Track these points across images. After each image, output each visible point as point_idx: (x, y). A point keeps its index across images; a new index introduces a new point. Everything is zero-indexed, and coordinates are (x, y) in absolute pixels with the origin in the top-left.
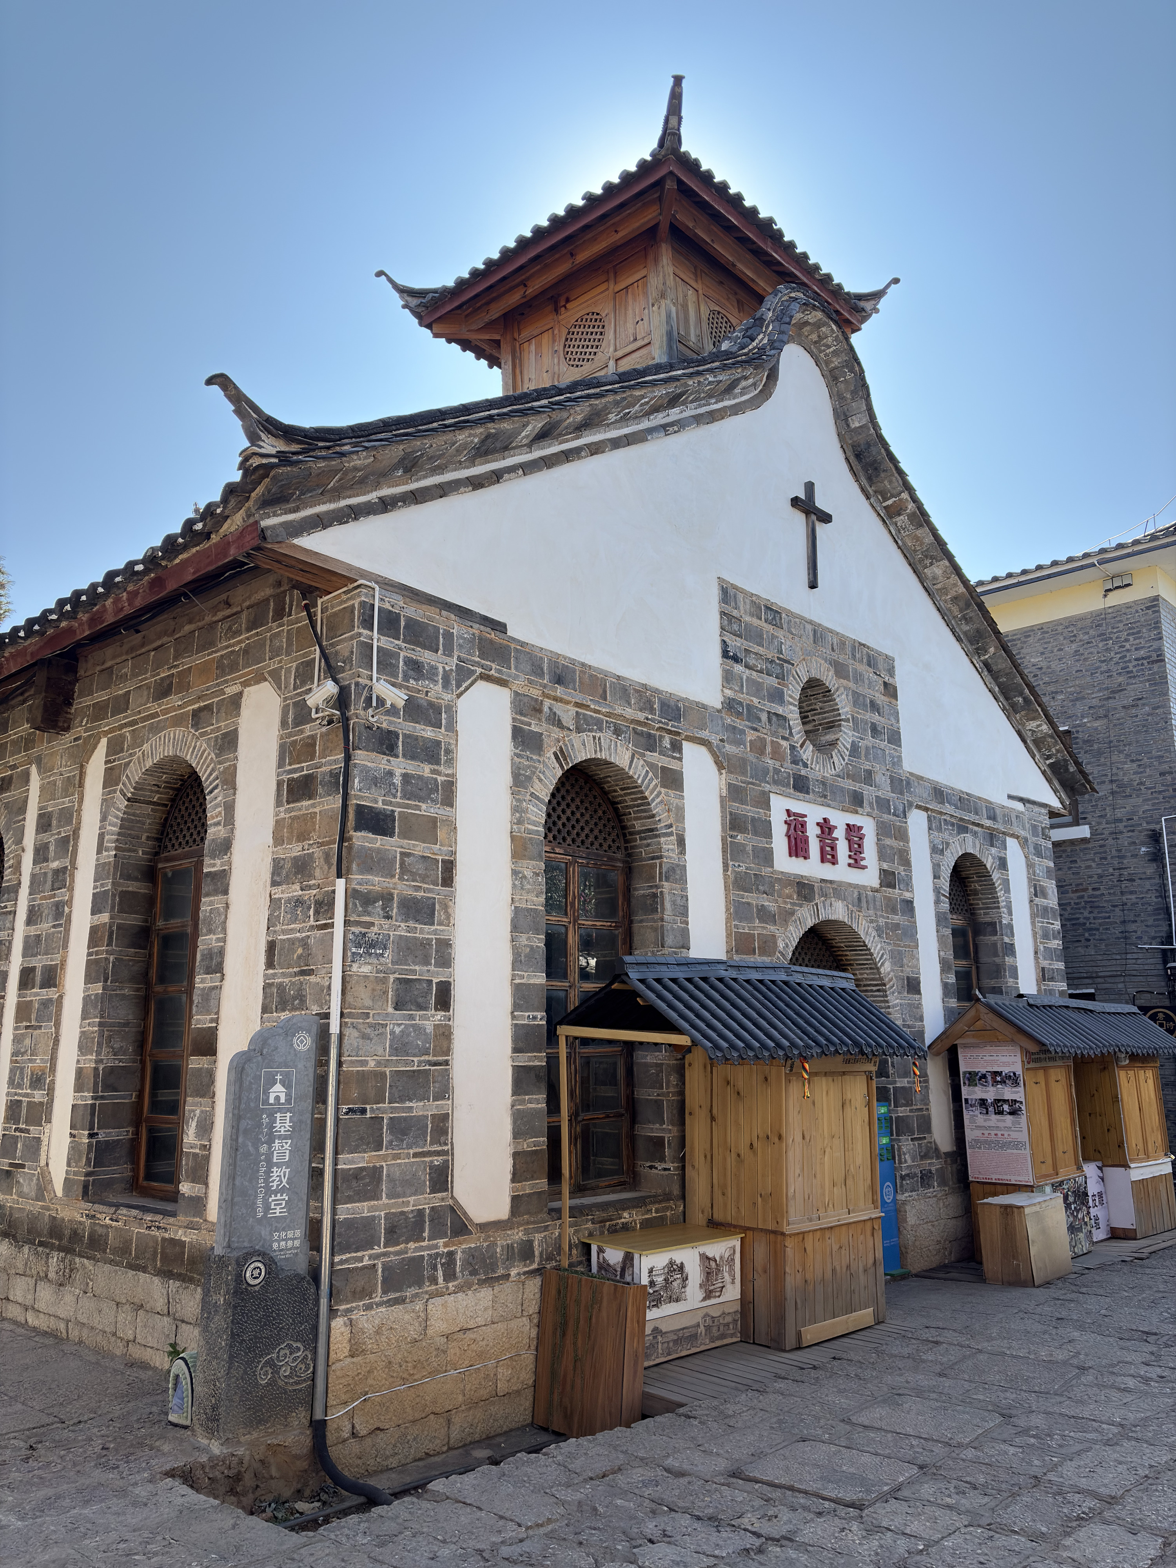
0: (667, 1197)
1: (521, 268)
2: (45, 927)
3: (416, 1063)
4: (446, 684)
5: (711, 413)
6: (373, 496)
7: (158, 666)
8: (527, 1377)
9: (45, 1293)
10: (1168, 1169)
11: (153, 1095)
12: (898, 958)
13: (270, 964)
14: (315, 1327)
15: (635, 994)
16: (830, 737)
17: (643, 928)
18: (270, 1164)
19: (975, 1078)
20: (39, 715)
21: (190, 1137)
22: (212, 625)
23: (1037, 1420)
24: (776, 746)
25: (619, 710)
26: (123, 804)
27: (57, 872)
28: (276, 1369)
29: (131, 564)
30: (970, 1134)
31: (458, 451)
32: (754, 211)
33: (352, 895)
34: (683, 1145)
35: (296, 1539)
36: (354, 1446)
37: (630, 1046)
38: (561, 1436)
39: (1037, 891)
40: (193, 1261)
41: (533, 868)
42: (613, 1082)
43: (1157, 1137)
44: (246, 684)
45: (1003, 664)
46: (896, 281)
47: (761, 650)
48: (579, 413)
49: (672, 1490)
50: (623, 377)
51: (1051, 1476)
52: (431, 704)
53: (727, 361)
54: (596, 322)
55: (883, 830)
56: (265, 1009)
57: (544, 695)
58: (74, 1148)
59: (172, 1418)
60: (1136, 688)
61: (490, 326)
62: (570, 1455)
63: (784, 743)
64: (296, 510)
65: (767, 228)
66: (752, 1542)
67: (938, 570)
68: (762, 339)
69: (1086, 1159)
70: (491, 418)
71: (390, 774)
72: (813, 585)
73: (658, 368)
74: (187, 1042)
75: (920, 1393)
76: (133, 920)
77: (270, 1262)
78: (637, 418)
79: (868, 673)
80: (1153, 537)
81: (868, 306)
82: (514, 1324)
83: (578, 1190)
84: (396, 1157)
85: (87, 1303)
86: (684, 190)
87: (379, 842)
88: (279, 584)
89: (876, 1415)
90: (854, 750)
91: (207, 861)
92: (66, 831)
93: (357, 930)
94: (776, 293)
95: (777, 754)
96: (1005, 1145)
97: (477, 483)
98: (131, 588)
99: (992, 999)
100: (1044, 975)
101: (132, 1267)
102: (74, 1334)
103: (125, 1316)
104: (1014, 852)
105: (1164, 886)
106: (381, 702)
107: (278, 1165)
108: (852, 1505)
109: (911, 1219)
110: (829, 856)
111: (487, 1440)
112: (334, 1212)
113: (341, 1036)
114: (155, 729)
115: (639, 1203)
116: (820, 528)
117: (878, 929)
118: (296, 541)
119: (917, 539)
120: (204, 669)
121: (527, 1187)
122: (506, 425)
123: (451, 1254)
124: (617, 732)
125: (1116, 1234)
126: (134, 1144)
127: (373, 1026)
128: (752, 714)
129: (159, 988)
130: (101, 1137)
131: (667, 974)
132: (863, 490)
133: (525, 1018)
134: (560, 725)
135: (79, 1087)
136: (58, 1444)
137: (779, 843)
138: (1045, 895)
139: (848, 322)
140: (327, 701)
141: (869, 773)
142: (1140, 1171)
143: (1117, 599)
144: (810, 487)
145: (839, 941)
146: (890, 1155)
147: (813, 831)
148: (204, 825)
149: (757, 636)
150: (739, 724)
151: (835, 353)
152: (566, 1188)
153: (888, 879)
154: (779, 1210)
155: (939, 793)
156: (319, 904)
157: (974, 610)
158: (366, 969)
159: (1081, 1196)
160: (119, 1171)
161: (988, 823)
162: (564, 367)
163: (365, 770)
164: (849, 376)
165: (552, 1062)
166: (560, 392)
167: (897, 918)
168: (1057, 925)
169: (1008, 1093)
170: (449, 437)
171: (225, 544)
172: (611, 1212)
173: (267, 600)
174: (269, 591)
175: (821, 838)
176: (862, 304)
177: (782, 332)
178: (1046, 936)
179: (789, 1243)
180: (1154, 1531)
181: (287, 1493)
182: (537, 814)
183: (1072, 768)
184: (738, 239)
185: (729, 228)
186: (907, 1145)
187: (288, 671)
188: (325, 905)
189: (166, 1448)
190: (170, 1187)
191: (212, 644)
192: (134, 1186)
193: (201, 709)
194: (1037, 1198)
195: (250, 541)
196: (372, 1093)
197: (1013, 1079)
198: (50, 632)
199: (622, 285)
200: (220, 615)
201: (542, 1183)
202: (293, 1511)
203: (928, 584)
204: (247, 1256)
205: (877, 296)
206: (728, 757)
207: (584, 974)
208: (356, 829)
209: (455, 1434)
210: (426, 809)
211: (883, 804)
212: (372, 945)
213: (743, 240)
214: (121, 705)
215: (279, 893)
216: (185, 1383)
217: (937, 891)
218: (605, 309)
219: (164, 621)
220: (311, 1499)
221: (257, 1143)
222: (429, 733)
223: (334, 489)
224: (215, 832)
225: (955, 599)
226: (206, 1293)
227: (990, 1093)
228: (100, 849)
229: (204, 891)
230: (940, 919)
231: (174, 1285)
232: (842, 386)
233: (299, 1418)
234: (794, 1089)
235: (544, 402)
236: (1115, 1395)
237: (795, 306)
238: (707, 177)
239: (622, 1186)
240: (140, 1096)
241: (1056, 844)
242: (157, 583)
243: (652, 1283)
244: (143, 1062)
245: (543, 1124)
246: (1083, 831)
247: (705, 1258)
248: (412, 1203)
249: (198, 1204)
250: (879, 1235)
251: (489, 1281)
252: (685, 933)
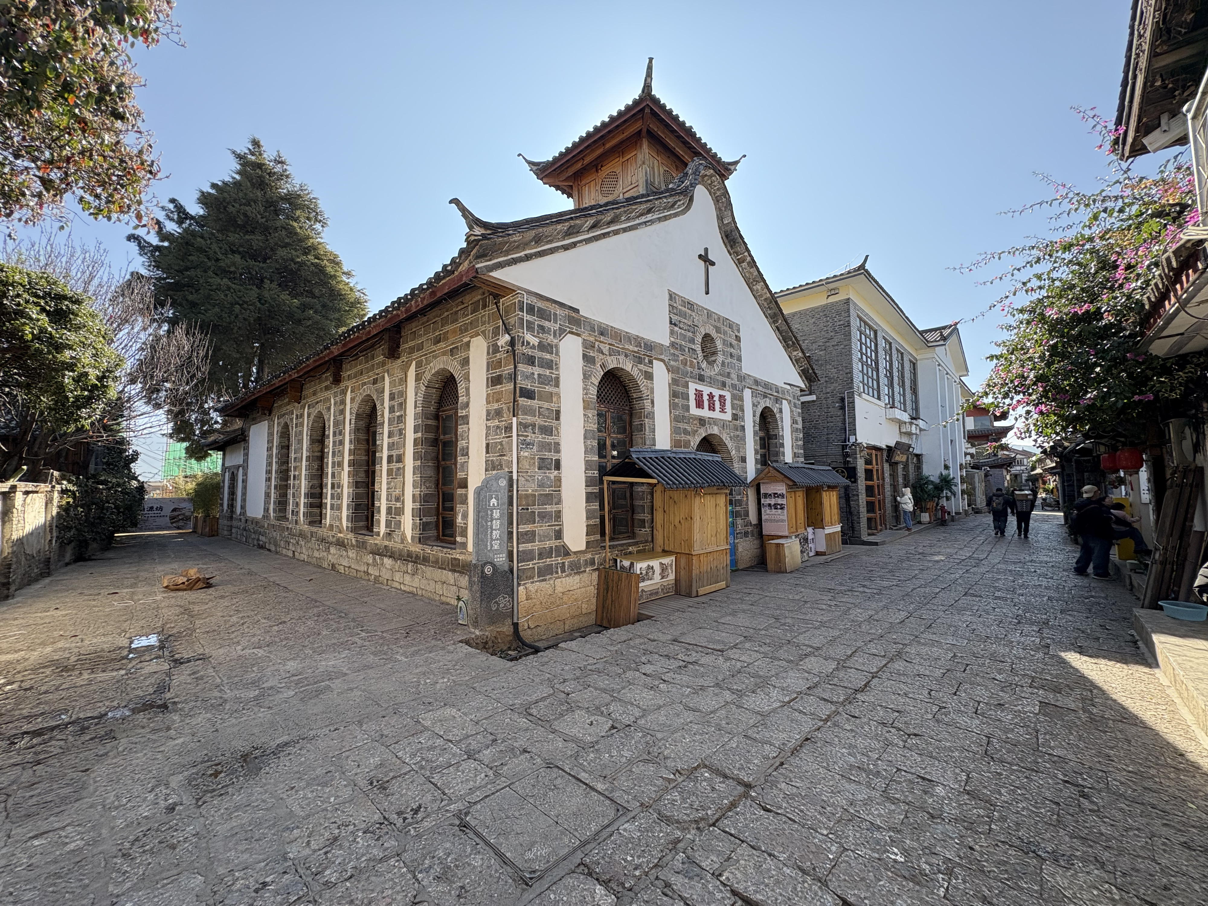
0: (646, 542)
1: (581, 151)
2: (396, 439)
3: (547, 491)
4: (555, 336)
5: (665, 216)
6: (522, 254)
7: (435, 330)
8: (594, 607)
9: (407, 578)
10: (839, 529)
11: (443, 504)
12: (738, 449)
13: (487, 452)
14: (513, 590)
15: (635, 463)
16: (713, 358)
17: (637, 438)
18: (492, 530)
19: (766, 496)
20: (386, 351)
21: (459, 520)
22: (456, 313)
23: (789, 620)
24: (691, 362)
25: (627, 347)
26: (423, 388)
27: (398, 417)
28: (499, 605)
29: (421, 285)
30: (764, 517)
31: (558, 233)
32: (683, 123)
33: (519, 424)
34: (652, 522)
35: (510, 664)
36: (529, 632)
37: (632, 484)
38: (607, 628)
39: (794, 422)
40: (463, 566)
41: (592, 413)
42: (625, 498)
43: (836, 517)
44: (471, 337)
45: (784, 327)
46: (745, 156)
47: (686, 321)
48: (608, 217)
49: (651, 647)
50: (628, 200)
51: (794, 640)
52: (549, 344)
53: (672, 192)
54: (614, 176)
55: (734, 397)
56: (486, 470)
57: (596, 340)
58: (414, 524)
59: (460, 622)
60: (839, 337)
61: (567, 179)
62: (611, 634)
63: (695, 361)
64: (490, 260)
65: (689, 132)
66: (681, 663)
67: (759, 286)
68: (687, 183)
69: (808, 526)
70: (571, 218)
71: (533, 374)
72: (707, 293)
73: (643, 196)
74: (456, 483)
75: (744, 611)
76: (431, 436)
77: (494, 566)
78: (634, 219)
79: (729, 331)
80: (849, 272)
81: (732, 168)
82: (588, 588)
83: (612, 539)
84: (541, 526)
85: (424, 582)
86: (654, 113)
87: (529, 402)
88: (484, 294)
89: (728, 619)
90: (723, 363)
91: (459, 411)
92: (401, 400)
93: (522, 438)
94: (693, 161)
95: (692, 366)
96: (778, 521)
97: (566, 248)
98: (422, 296)
99: (775, 465)
100: (795, 455)
101: (439, 568)
102: (420, 593)
103: (439, 586)
104: (785, 405)
105: (845, 419)
106: (528, 343)
107: (495, 530)
108: (719, 651)
109: (740, 550)
110: (712, 408)
111: (579, 630)
112: (518, 547)
113: (518, 480)
114: (435, 357)
115: (636, 544)
116: (710, 267)
117: (730, 437)
118: (491, 274)
119: (750, 273)
120: (454, 331)
121: (592, 538)
122: (578, 222)
123: (563, 563)
124: (626, 356)
125: (818, 554)
126: (437, 522)
127: (530, 476)
128: (682, 348)
129: (443, 463)
130: (424, 520)
131: (647, 455)
132: (729, 252)
133: (590, 473)
134: (603, 354)
135: (414, 501)
136: (417, 632)
137: (692, 403)
138: (797, 423)
139: (723, 175)
140: (506, 343)
141: (729, 373)
142: (829, 530)
143: (832, 299)
144: (706, 250)
145: (715, 442)
146: (733, 525)
147: (706, 398)
148: (457, 397)
149: (684, 315)
150: (676, 352)
151: (718, 189)
152: (607, 538)
153: (735, 417)
154: (691, 546)
155: (757, 382)
156: (506, 428)
157: (773, 305)
158: (526, 454)
159: (806, 540)
160: (433, 533)
161: (776, 394)
162: (600, 197)
163: (523, 372)
164: (724, 200)
165: (602, 490)
166: (601, 206)
167: (738, 433)
168: (801, 436)
169: (780, 501)
170: (554, 227)
171: (461, 276)
172: (625, 547)
173: (479, 301)
174: (479, 297)
175: (709, 401)
176: (730, 167)
177: (695, 179)
178: (797, 440)
179: (694, 558)
180: (834, 659)
181: (505, 648)
182: (594, 391)
183: (811, 371)
184: (676, 136)
185: (673, 131)
186: (739, 521)
187: (489, 331)
188: (508, 429)
189: (459, 632)
190: (452, 539)
191: (457, 320)
192: (438, 539)
193: (453, 348)
194: (789, 540)
195: (472, 274)
196: (530, 502)
197: (782, 496)
198: (389, 316)
199: (626, 159)
200: (459, 308)
201: (598, 537)
202: (507, 654)
203: (755, 293)
204: (485, 564)
205: (736, 163)
206: (672, 367)
207: (613, 457)
208: (520, 397)
209: (567, 627)
210: (548, 388)
211: (734, 386)
212: (528, 444)
213: (679, 137)
214: (420, 347)
215: (489, 423)
216: (464, 609)
217: (754, 422)
218: (618, 170)
219: (436, 311)
220: (514, 650)
221: (486, 522)
222: (548, 356)
223: (506, 251)
224: (462, 399)
225: (766, 299)
226: (470, 577)
227: (773, 501)
228: (416, 407)
229: (459, 423)
230: (755, 433)
231: (456, 575)
232: (721, 205)
233: (509, 621)
234: (697, 499)
235: (594, 211)
236: (818, 611)
237: (701, 167)
238: (663, 107)
239: (629, 538)
240: (438, 505)
241: (802, 403)
242: (433, 293)
243: (641, 573)
244: (438, 492)
245: (598, 514)
246: (813, 397)
247: (661, 564)
248: (548, 544)
249: (464, 545)
250: (728, 555)
251: (578, 573)
252: (654, 439)
